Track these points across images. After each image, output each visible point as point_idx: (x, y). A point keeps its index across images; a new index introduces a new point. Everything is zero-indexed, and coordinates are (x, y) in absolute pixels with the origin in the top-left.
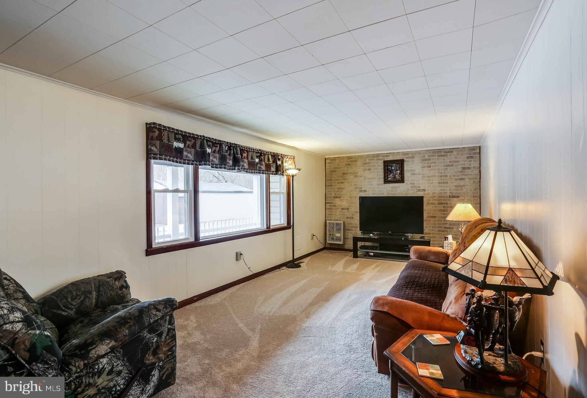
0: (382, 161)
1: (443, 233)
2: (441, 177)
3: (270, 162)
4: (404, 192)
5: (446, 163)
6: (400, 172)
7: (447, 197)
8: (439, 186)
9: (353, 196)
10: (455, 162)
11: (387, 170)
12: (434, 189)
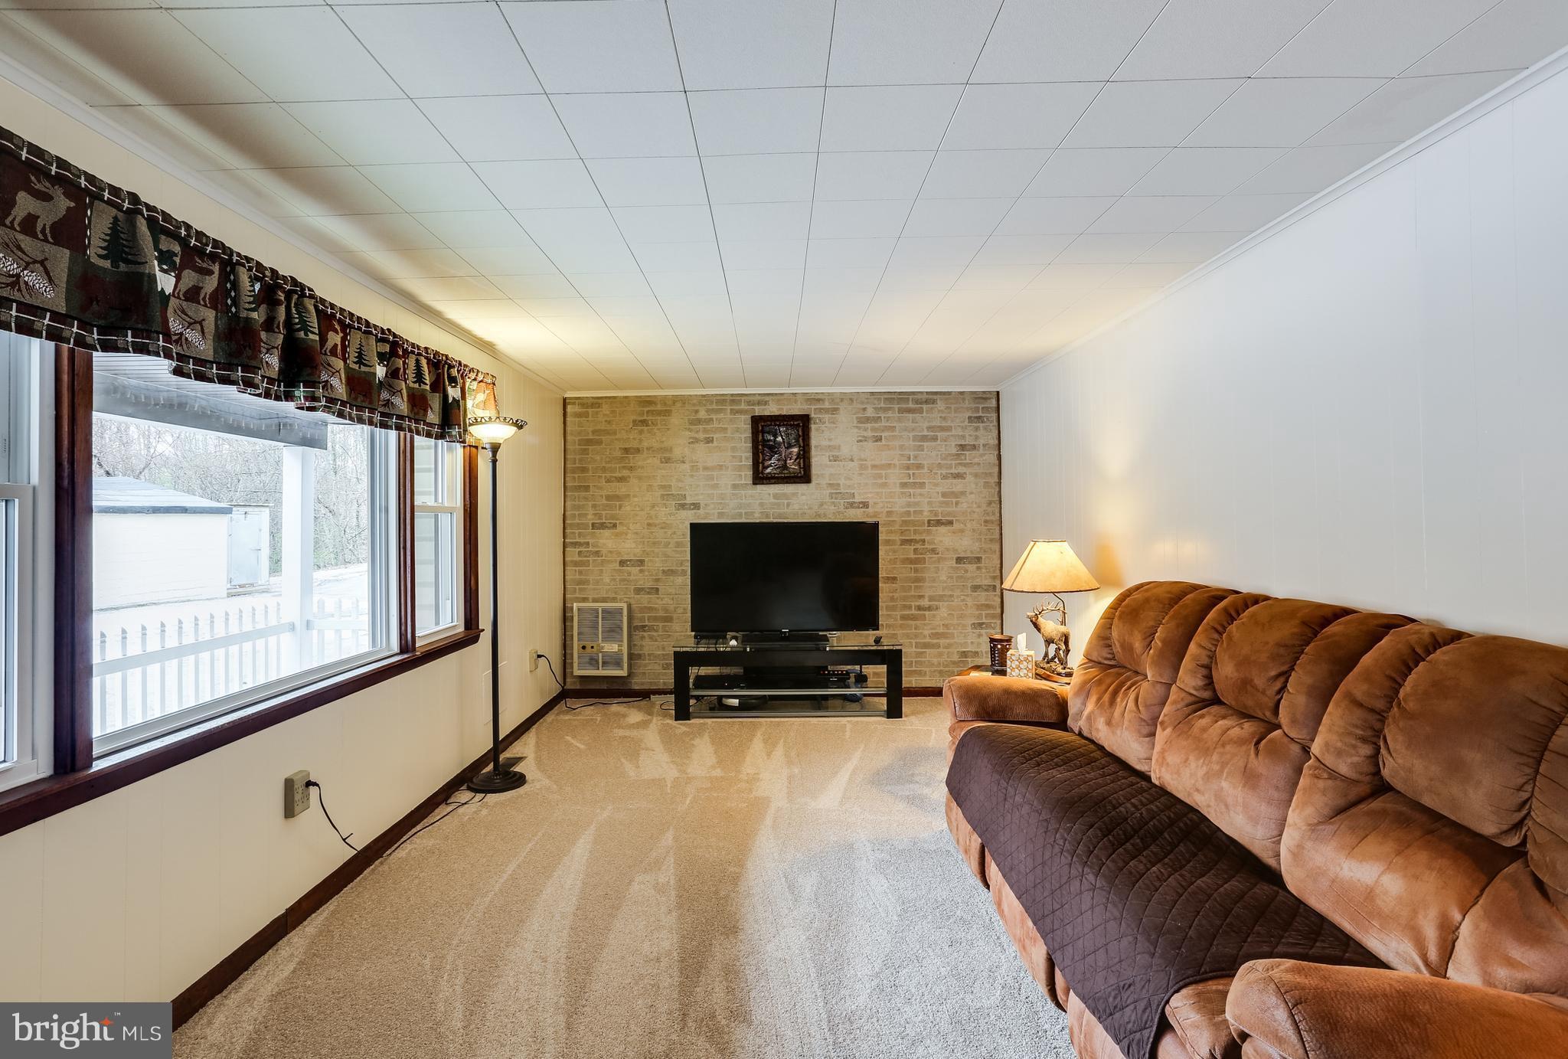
0: (748, 417)
1: (913, 623)
2: (908, 468)
3: (423, 386)
4: (810, 508)
5: (920, 432)
6: (800, 450)
7: (924, 523)
8: (902, 493)
9: (657, 522)
10: (942, 429)
11: (763, 446)
12: (889, 502)
